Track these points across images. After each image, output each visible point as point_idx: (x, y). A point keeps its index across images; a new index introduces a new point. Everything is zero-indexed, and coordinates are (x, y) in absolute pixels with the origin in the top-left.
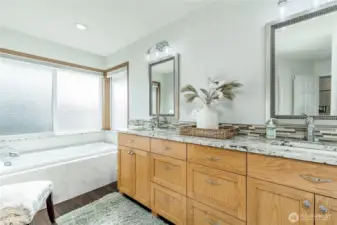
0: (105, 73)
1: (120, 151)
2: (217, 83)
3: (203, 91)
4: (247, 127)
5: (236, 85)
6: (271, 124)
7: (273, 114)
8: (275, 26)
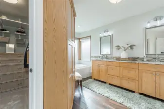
0: (79, 39)
1: (93, 66)
2: (128, 44)
3: (123, 47)
4: (138, 58)
5: (134, 45)
6: (145, 57)
7: (146, 54)
8: (146, 29)
